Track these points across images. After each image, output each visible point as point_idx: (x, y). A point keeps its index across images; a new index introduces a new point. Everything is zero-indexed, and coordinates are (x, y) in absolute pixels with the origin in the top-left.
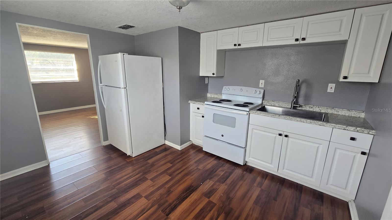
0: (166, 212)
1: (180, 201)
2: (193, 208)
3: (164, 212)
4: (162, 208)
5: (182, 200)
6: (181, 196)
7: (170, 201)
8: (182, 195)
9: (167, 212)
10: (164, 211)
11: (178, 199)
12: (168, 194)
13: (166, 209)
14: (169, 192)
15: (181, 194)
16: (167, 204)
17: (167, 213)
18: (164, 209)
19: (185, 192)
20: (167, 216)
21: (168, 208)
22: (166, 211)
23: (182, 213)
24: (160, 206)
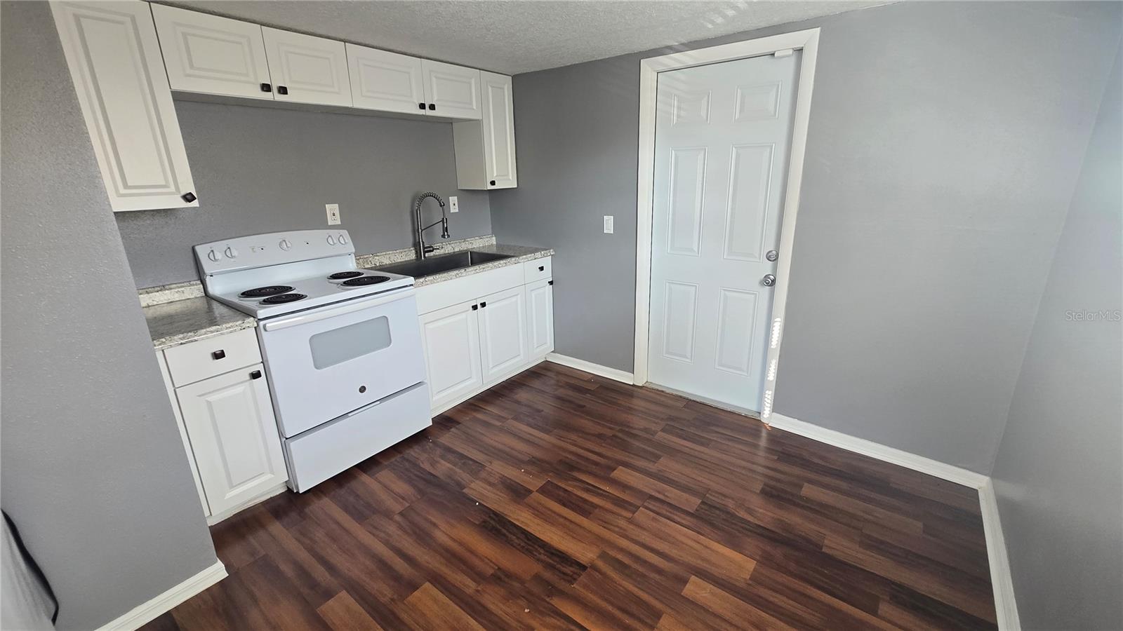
0: (574, 573)
1: (536, 547)
2: (561, 520)
3: (575, 576)
4: (563, 585)
5: (533, 543)
6: (519, 545)
7: (537, 568)
8: (515, 545)
9: (571, 569)
10: (571, 576)
11: (531, 552)
12: (506, 580)
13: (565, 574)
14: (500, 578)
15: (514, 547)
16: (547, 575)
17: (576, 571)
18: (566, 577)
19: (507, 537)
20: (587, 568)
21: (560, 571)
22: (571, 573)
23: (573, 537)
24: (553, 591)
